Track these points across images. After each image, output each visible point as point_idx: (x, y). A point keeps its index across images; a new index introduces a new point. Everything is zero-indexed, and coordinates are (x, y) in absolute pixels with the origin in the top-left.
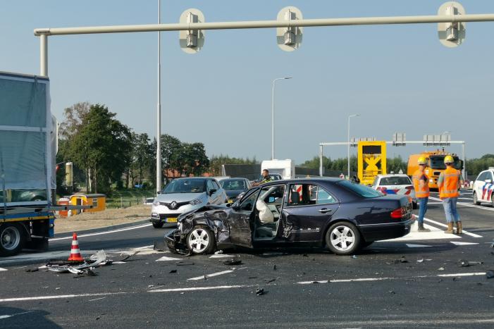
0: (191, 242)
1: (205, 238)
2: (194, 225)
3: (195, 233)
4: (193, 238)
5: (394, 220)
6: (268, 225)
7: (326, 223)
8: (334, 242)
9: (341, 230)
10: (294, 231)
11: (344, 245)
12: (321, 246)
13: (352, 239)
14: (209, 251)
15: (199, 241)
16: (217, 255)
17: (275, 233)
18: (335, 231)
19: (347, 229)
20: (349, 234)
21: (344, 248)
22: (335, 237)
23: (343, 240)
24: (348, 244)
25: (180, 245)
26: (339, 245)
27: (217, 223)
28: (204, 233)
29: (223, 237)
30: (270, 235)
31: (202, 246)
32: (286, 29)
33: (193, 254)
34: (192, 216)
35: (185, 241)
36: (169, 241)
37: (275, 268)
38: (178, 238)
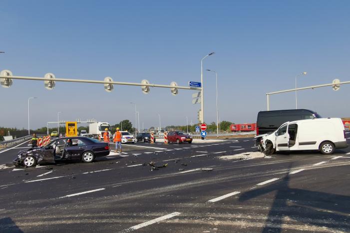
0: (26, 163)
1: (32, 160)
2: (27, 155)
3: (27, 159)
4: (27, 161)
5: (105, 150)
6: (58, 154)
7: (82, 152)
8: (85, 159)
9: (87, 154)
10: (70, 156)
11: (89, 159)
12: (80, 160)
13: (92, 157)
14: (34, 165)
15: (29, 162)
16: (37, 167)
17: (62, 157)
18: (85, 155)
19: (90, 154)
20: (91, 155)
21: (89, 160)
22: (85, 157)
23: (88, 158)
24: (90, 159)
25: (21, 164)
26: (87, 159)
27: (37, 154)
28: (32, 158)
29: (40, 159)
30: (60, 158)
31: (31, 164)
32: (49, 81)
33: (27, 167)
34: (25, 153)
35: (23, 162)
36: (16, 163)
37: (68, 169)
38: (19, 161)
